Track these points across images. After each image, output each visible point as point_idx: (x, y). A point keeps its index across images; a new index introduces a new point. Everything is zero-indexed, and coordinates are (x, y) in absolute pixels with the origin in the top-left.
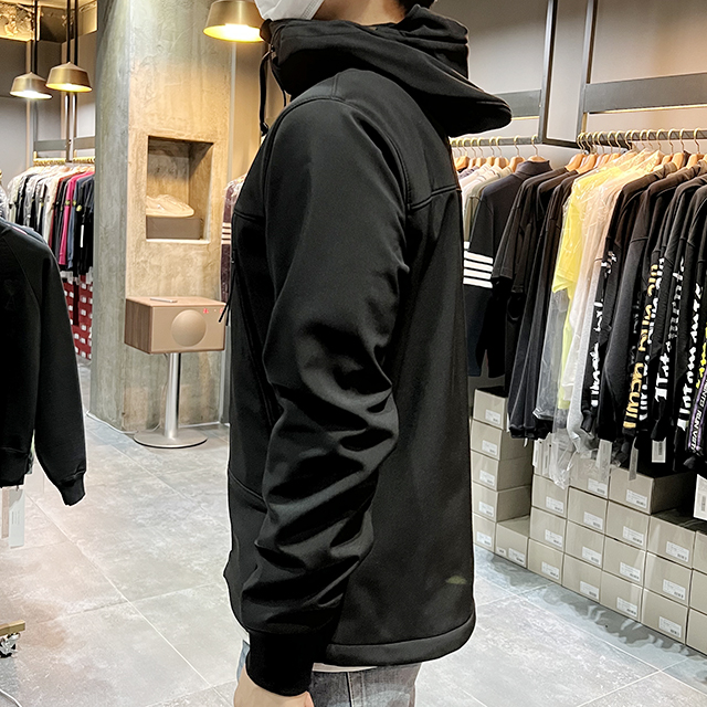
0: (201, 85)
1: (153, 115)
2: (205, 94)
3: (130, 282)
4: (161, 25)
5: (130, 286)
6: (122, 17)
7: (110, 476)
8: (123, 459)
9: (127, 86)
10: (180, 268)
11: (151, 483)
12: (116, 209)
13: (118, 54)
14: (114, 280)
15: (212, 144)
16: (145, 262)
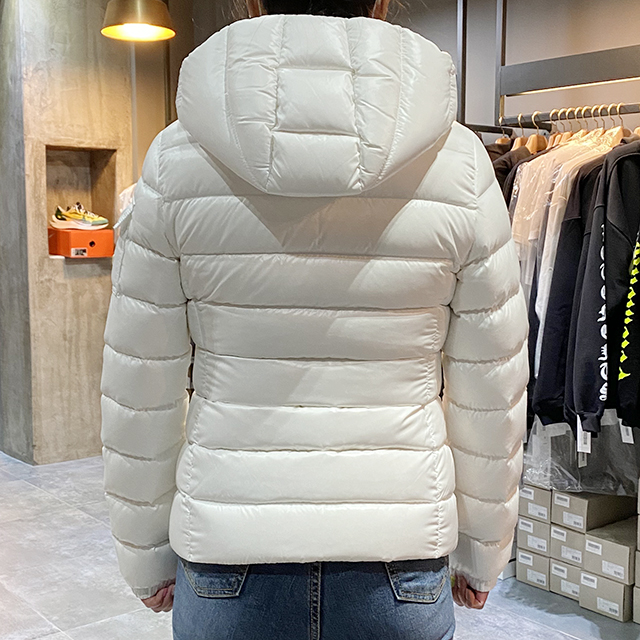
0: (100, 90)
1: (49, 123)
2: (104, 98)
3: (34, 303)
4: (52, 28)
5: (35, 307)
6: (10, 22)
7: (27, 511)
8: (39, 493)
9: (20, 94)
10: (87, 287)
11: (71, 514)
12: (14, 225)
13: (8, 60)
14: (16, 302)
15: (115, 151)
16: (49, 280)
